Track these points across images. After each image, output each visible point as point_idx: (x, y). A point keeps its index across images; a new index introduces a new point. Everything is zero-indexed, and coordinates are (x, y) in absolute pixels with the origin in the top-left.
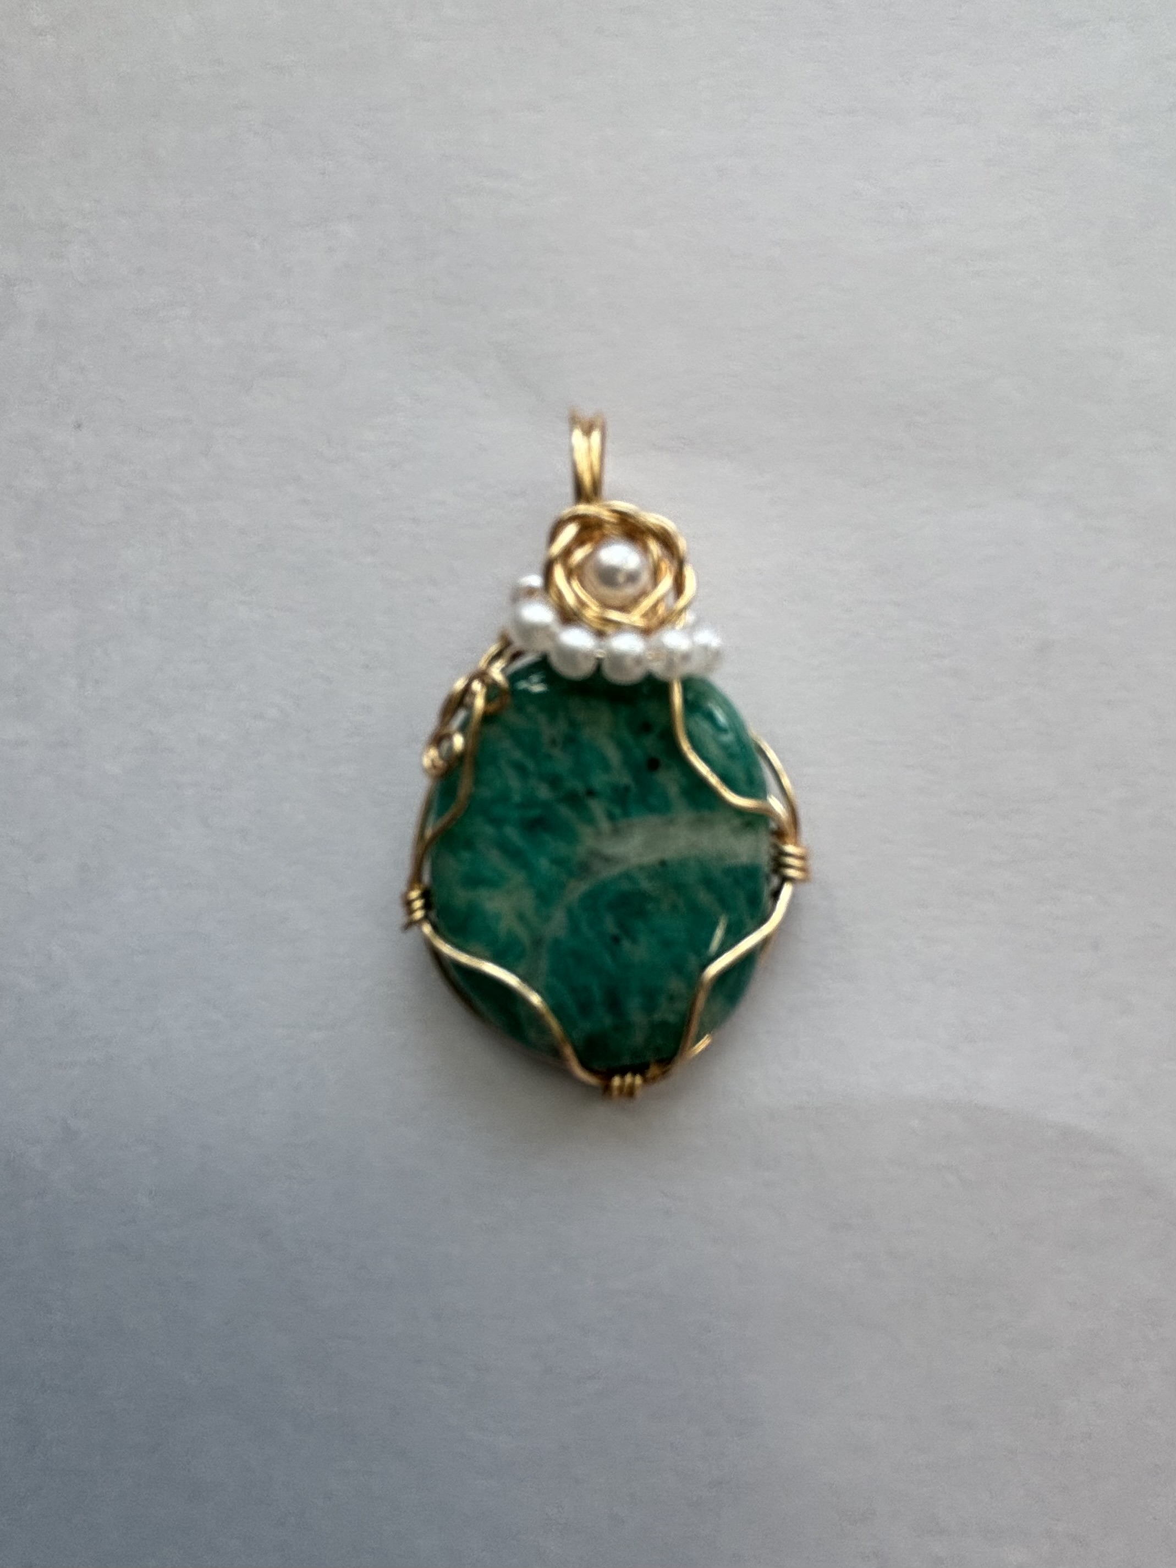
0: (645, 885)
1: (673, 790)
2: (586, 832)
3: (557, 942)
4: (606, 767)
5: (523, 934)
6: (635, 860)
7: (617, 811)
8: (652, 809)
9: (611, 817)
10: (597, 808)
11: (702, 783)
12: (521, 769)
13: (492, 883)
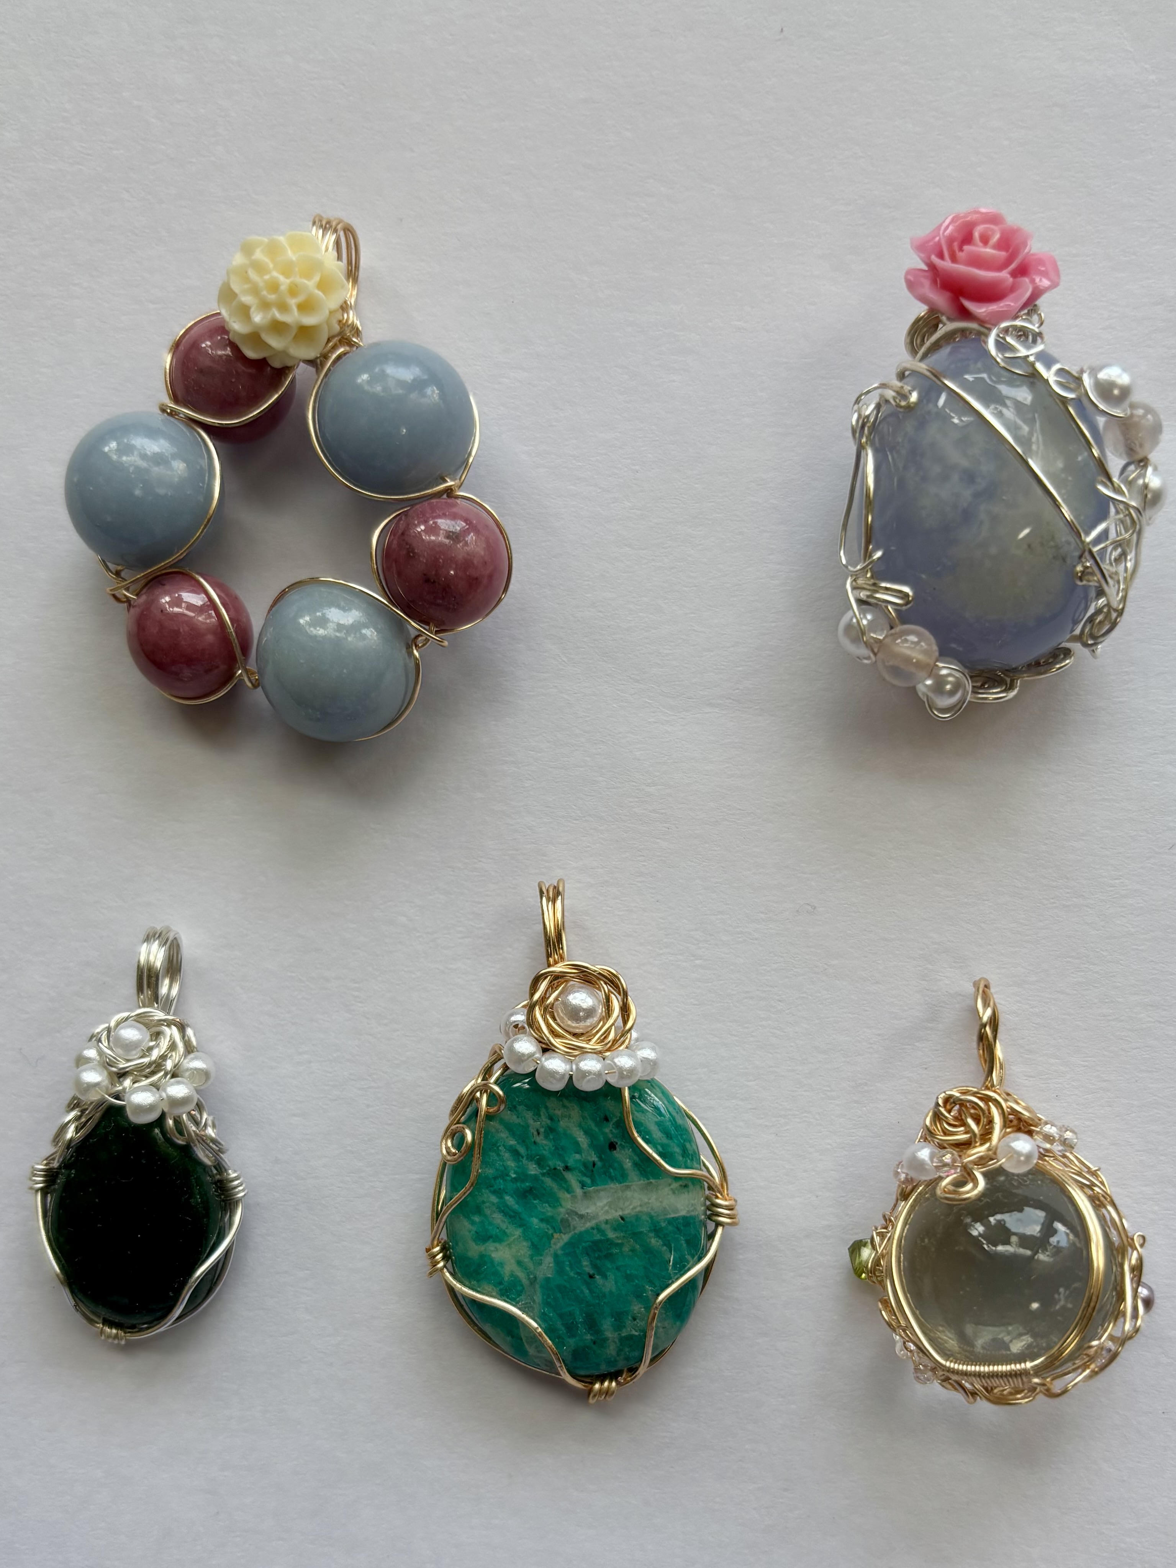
0: (611, 1235)
1: (628, 1164)
2: (564, 1196)
3: (547, 1279)
4: (579, 1151)
5: (521, 1275)
6: (603, 1217)
7: (588, 1181)
8: (612, 1179)
9: (583, 1185)
10: (572, 1179)
11: (648, 1159)
12: (516, 1153)
13: (498, 1239)
